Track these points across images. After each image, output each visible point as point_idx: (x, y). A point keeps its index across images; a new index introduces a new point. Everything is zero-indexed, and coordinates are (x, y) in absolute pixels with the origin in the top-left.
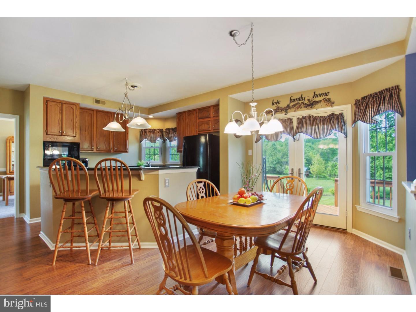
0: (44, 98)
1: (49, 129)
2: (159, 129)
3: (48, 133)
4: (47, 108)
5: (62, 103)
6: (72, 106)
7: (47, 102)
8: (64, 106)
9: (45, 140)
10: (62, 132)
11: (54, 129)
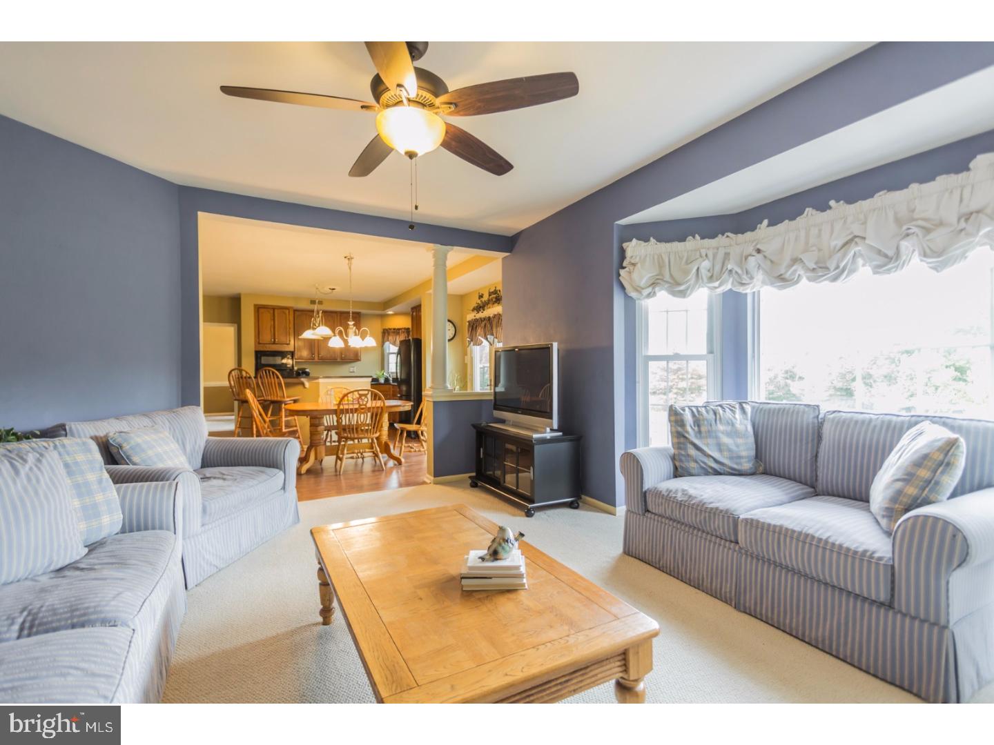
0: (255, 305)
1: (261, 337)
2: (405, 328)
3: (261, 342)
4: (258, 316)
5: (274, 308)
6: (284, 310)
7: (259, 309)
8: (276, 311)
9: (257, 350)
10: (275, 340)
11: (266, 337)
